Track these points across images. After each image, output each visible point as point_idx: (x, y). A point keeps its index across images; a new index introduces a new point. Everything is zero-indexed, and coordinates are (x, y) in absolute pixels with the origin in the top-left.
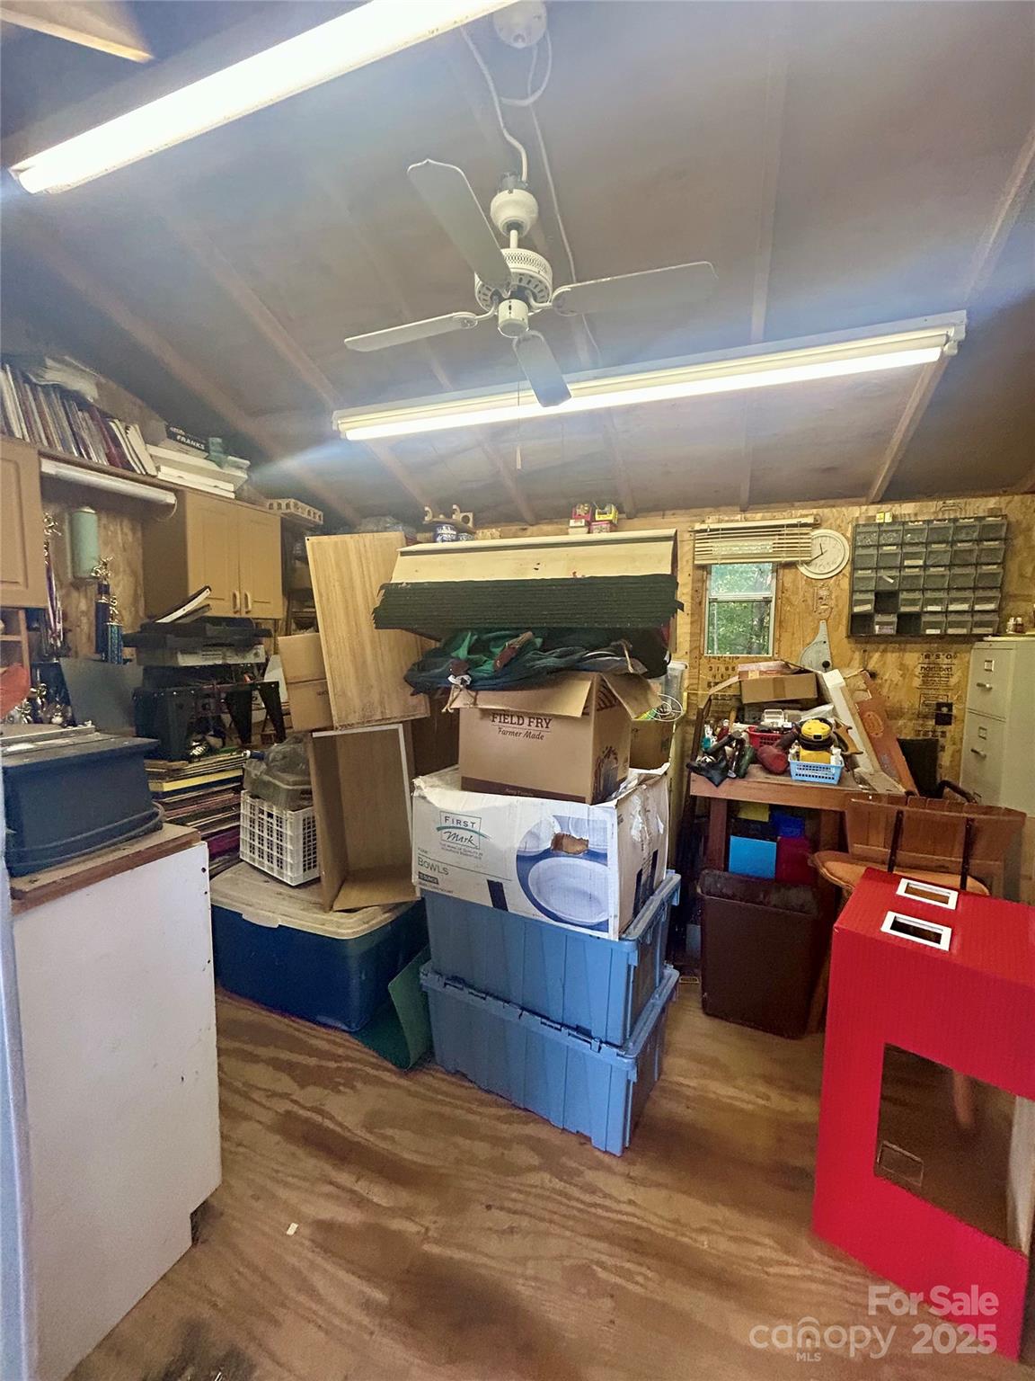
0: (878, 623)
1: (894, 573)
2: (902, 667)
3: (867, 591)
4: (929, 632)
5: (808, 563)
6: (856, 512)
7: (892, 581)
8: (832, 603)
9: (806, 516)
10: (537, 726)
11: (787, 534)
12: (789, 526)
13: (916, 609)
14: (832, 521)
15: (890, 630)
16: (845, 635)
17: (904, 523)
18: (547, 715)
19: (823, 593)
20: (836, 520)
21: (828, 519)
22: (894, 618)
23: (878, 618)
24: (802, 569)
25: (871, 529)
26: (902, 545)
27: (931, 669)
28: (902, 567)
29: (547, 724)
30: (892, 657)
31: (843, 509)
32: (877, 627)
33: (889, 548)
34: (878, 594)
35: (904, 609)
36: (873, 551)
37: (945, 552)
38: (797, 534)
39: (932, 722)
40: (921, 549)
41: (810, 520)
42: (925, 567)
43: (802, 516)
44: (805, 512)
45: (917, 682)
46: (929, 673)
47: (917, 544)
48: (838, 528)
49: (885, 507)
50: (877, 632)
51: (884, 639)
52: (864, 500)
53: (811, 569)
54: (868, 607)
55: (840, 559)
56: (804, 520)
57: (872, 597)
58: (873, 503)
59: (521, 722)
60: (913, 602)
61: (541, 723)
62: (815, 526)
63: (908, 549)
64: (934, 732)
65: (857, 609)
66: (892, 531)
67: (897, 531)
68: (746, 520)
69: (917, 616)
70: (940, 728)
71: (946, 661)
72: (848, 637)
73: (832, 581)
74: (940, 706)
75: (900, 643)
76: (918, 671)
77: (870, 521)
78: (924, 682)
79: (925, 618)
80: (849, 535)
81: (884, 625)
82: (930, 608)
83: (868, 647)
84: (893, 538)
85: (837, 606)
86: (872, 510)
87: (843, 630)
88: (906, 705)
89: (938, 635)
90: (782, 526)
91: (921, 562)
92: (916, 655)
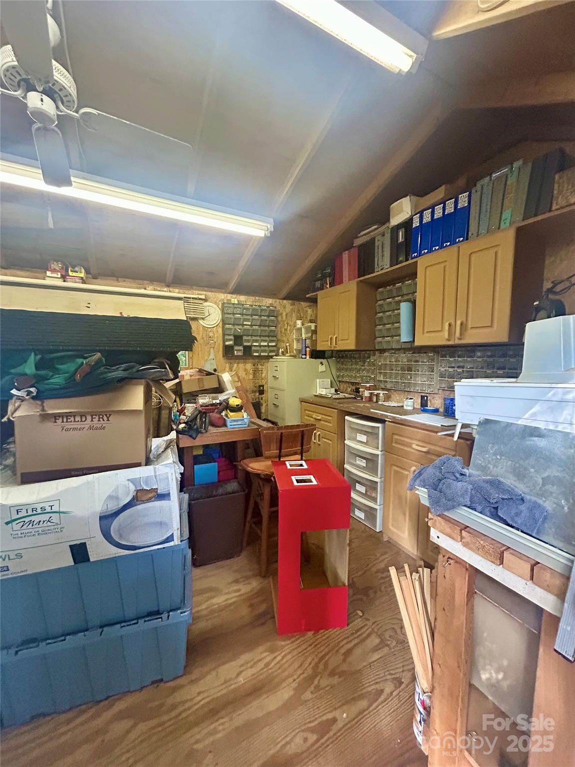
0: (236, 350)
1: (240, 327)
2: (246, 370)
3: (230, 335)
4: (255, 354)
5: (203, 319)
6: (222, 296)
7: (240, 331)
8: (215, 340)
9: (201, 294)
10: (99, 421)
11: (193, 303)
12: (193, 298)
13: (249, 344)
14: (212, 299)
15: (240, 354)
16: (222, 356)
17: (243, 305)
18: (109, 412)
19: (211, 334)
20: (214, 298)
21: (210, 298)
22: (241, 348)
23: (236, 348)
24: (201, 322)
25: (230, 306)
26: (242, 314)
27: (255, 371)
28: (243, 325)
29: (108, 418)
30: (241, 365)
31: (217, 294)
32: (235, 352)
33: (238, 315)
34: (235, 336)
35: (245, 344)
36: (231, 316)
37: (258, 319)
38: (197, 303)
39: (257, 394)
40: (249, 317)
41: (203, 297)
42: (251, 325)
43: (198, 294)
44: (200, 292)
45: (251, 377)
46: (256, 372)
47: (248, 315)
48: (215, 303)
49: (234, 296)
50: (236, 354)
51: (238, 357)
52: (224, 291)
53: (205, 322)
54: (231, 343)
55: (218, 318)
56: (200, 297)
57: (232, 337)
58: (230, 293)
59: (83, 419)
60: (248, 341)
61: (102, 418)
62: (205, 300)
63: (245, 317)
64: (258, 398)
65: (227, 343)
66: (239, 308)
67: (240, 308)
68: (170, 292)
69: (250, 347)
70: (260, 396)
71: (261, 367)
72: (223, 356)
73: (214, 329)
74: (260, 386)
75: (244, 359)
76: (251, 371)
77: (229, 302)
78: (254, 377)
79: (253, 348)
80: (220, 307)
81: (238, 351)
82: (255, 344)
83: (232, 361)
84: (239, 311)
85: (217, 341)
86: (229, 296)
87: (221, 353)
88: (248, 387)
89: (257, 356)
90: (190, 298)
91: (250, 323)
92: (250, 364)
